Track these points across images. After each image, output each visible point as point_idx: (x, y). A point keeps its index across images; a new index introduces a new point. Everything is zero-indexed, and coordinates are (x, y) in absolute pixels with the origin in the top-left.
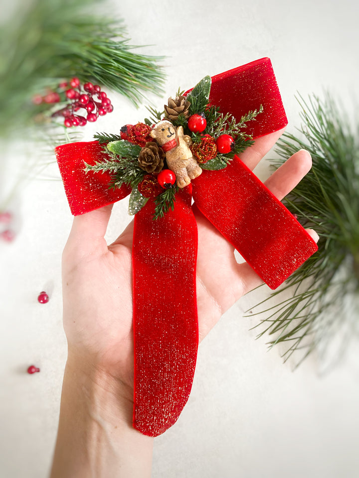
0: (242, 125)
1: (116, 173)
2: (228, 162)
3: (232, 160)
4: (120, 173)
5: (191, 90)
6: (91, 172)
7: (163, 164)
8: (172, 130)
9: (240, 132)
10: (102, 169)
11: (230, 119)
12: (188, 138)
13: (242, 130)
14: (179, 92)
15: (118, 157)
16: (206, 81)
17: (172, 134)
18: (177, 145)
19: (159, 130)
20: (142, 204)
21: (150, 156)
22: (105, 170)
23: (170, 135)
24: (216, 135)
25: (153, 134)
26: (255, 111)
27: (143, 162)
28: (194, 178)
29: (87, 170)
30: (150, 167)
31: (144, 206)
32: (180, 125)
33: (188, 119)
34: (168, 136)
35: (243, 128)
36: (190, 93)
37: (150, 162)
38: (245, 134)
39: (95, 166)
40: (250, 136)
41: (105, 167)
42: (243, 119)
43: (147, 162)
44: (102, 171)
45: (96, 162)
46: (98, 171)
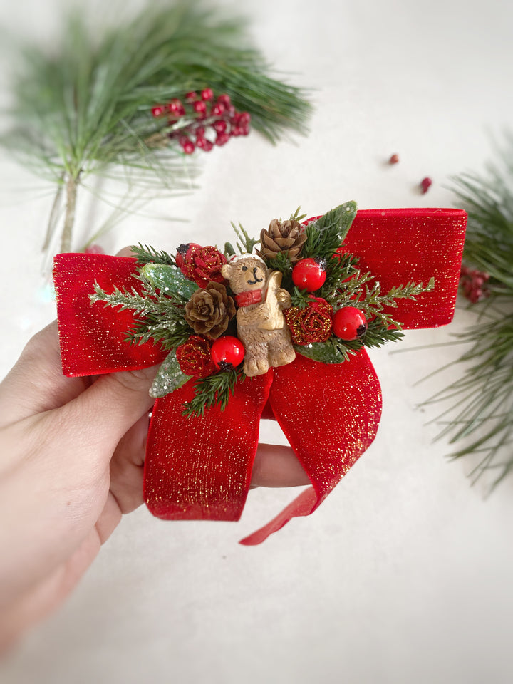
0: (390, 301)
1: (144, 318)
2: (346, 356)
3: (355, 354)
4: (150, 320)
5: (318, 217)
6: (101, 303)
7: (226, 326)
8: (260, 273)
9: (382, 312)
10: (122, 303)
11: (371, 284)
12: (284, 294)
13: (388, 310)
14: (296, 215)
15: (158, 291)
16: (348, 209)
17: (258, 281)
18: (261, 301)
19: (239, 268)
20: (177, 383)
21: (208, 305)
22: (125, 305)
23: (254, 280)
24: (339, 304)
25: (226, 271)
26: (419, 286)
27: (192, 314)
28: (276, 364)
29: (94, 298)
30: (201, 325)
31: (179, 387)
32: (277, 269)
33: (294, 264)
34: (250, 282)
35: (389, 307)
36: (314, 222)
37: (204, 316)
38: (391, 318)
39: (112, 295)
40: (399, 324)
41: (128, 302)
42: (395, 292)
43: (199, 315)
44: (120, 306)
45: (117, 289)
46: (114, 304)
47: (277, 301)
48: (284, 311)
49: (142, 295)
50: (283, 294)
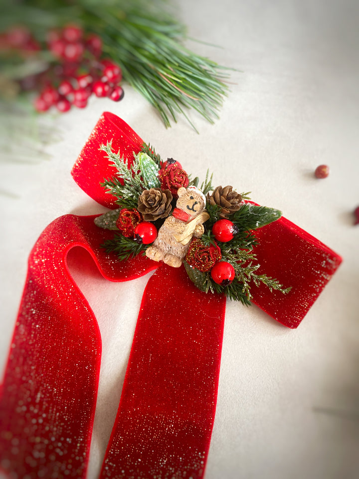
0: (257, 281)
1: (119, 179)
2: (207, 289)
3: (213, 292)
4: (122, 183)
5: (256, 205)
6: (104, 153)
7: (156, 219)
9: (247, 282)
10: (115, 162)
11: (255, 263)
13: (251, 284)
14: (246, 194)
15: (139, 172)
16: (275, 214)
18: (186, 222)
19: (189, 195)
21: (155, 200)
22: (116, 165)
23: (191, 207)
24: (228, 259)
25: (181, 191)
26: (280, 285)
27: (144, 198)
29: (103, 148)
30: (144, 207)
31: (110, 229)
32: (209, 213)
33: (221, 218)
34: (188, 207)
35: (254, 283)
36: (251, 205)
37: (149, 204)
38: (249, 289)
39: (114, 154)
40: (250, 296)
41: (118, 165)
42: (263, 278)
43: (146, 201)
44: (113, 163)
45: (119, 152)
46: (111, 160)
47: (194, 229)
48: (194, 238)
49: (129, 167)
50: (200, 228)
